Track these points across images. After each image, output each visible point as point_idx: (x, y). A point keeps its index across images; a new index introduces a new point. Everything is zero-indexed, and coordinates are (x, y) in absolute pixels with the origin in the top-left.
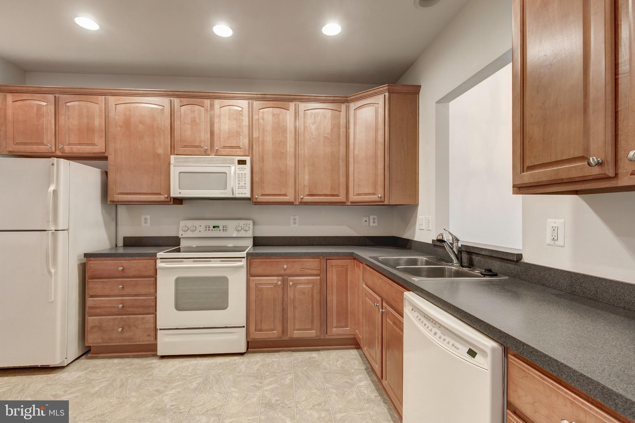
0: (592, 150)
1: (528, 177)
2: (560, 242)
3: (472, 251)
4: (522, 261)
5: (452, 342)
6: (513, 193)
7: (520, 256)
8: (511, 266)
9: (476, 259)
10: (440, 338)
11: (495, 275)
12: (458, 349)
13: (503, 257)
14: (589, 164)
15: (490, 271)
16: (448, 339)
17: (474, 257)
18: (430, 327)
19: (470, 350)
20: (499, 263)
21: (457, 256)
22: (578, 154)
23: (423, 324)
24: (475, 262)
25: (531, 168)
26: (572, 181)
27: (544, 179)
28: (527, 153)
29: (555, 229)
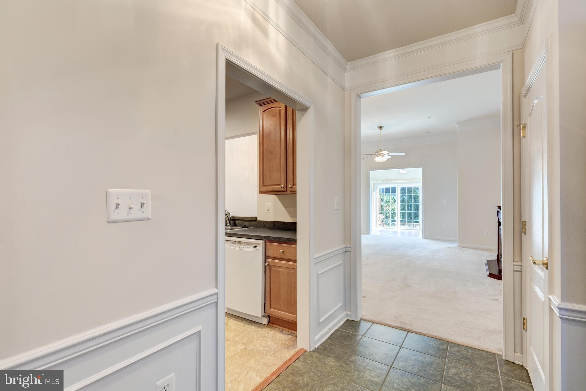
0: (282, 183)
1: (265, 188)
2: (270, 211)
3: (236, 219)
4: (257, 220)
5: (247, 247)
6: (260, 194)
7: (256, 218)
8: (253, 223)
9: (237, 222)
10: (242, 248)
11: (247, 227)
12: (250, 248)
13: (250, 219)
14: (281, 187)
15: (246, 226)
16: (245, 247)
17: (236, 222)
18: (236, 246)
19: (254, 246)
20: (248, 222)
21: (229, 221)
22: (279, 183)
23: (233, 246)
24: (237, 224)
25: (266, 186)
26: (277, 191)
27: (270, 190)
28: (265, 180)
29: (268, 207)
